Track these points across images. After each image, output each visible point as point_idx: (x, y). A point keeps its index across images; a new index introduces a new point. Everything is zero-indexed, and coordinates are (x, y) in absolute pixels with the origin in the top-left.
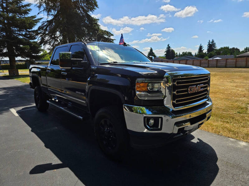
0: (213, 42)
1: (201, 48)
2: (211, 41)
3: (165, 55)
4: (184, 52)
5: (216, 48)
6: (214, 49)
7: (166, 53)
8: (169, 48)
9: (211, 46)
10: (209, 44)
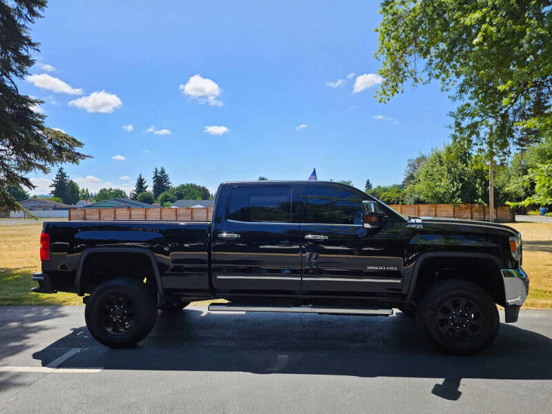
0: (163, 172)
1: (140, 183)
2: (159, 170)
3: (52, 192)
4: (105, 189)
5: (169, 185)
6: (166, 187)
7: (53, 189)
8: (62, 178)
9: (161, 180)
10: (156, 176)
